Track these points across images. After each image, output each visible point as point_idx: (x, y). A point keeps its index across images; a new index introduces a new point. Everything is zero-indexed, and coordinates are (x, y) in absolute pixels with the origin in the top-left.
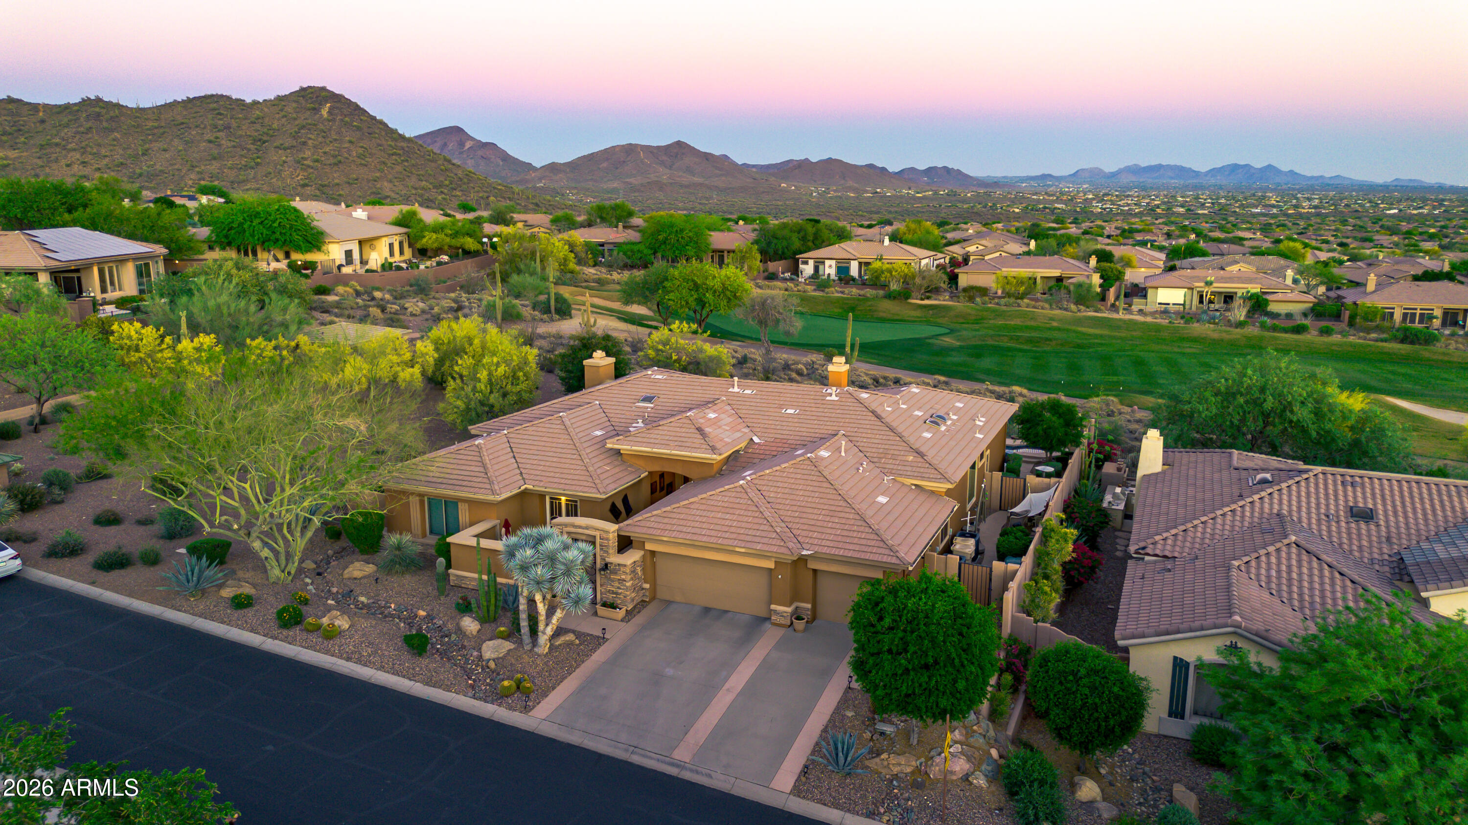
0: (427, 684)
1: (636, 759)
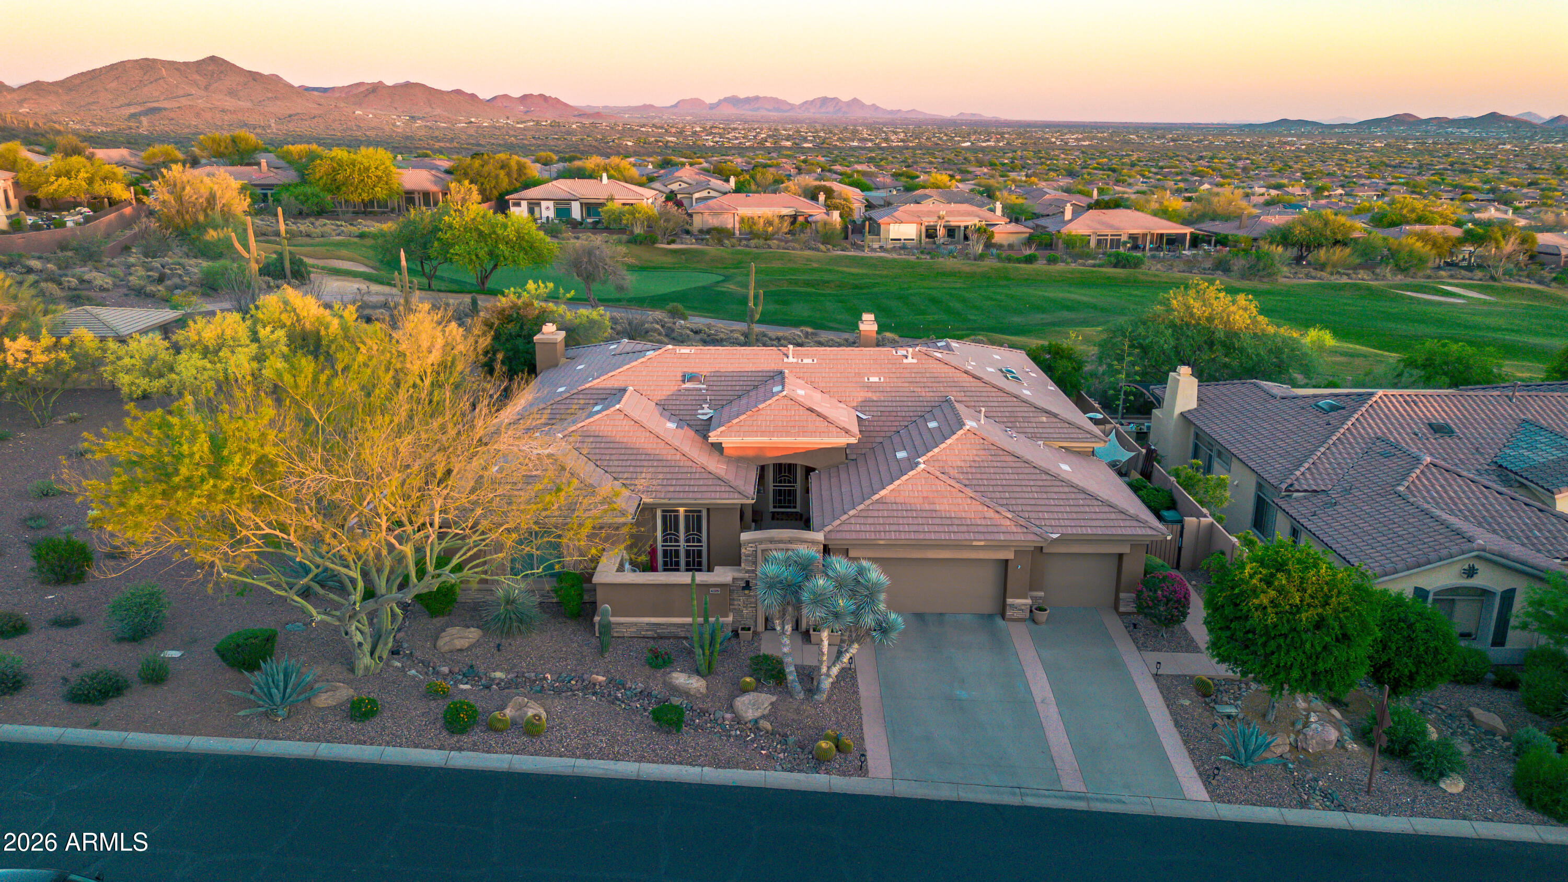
0: (718, 766)
1: (1031, 801)
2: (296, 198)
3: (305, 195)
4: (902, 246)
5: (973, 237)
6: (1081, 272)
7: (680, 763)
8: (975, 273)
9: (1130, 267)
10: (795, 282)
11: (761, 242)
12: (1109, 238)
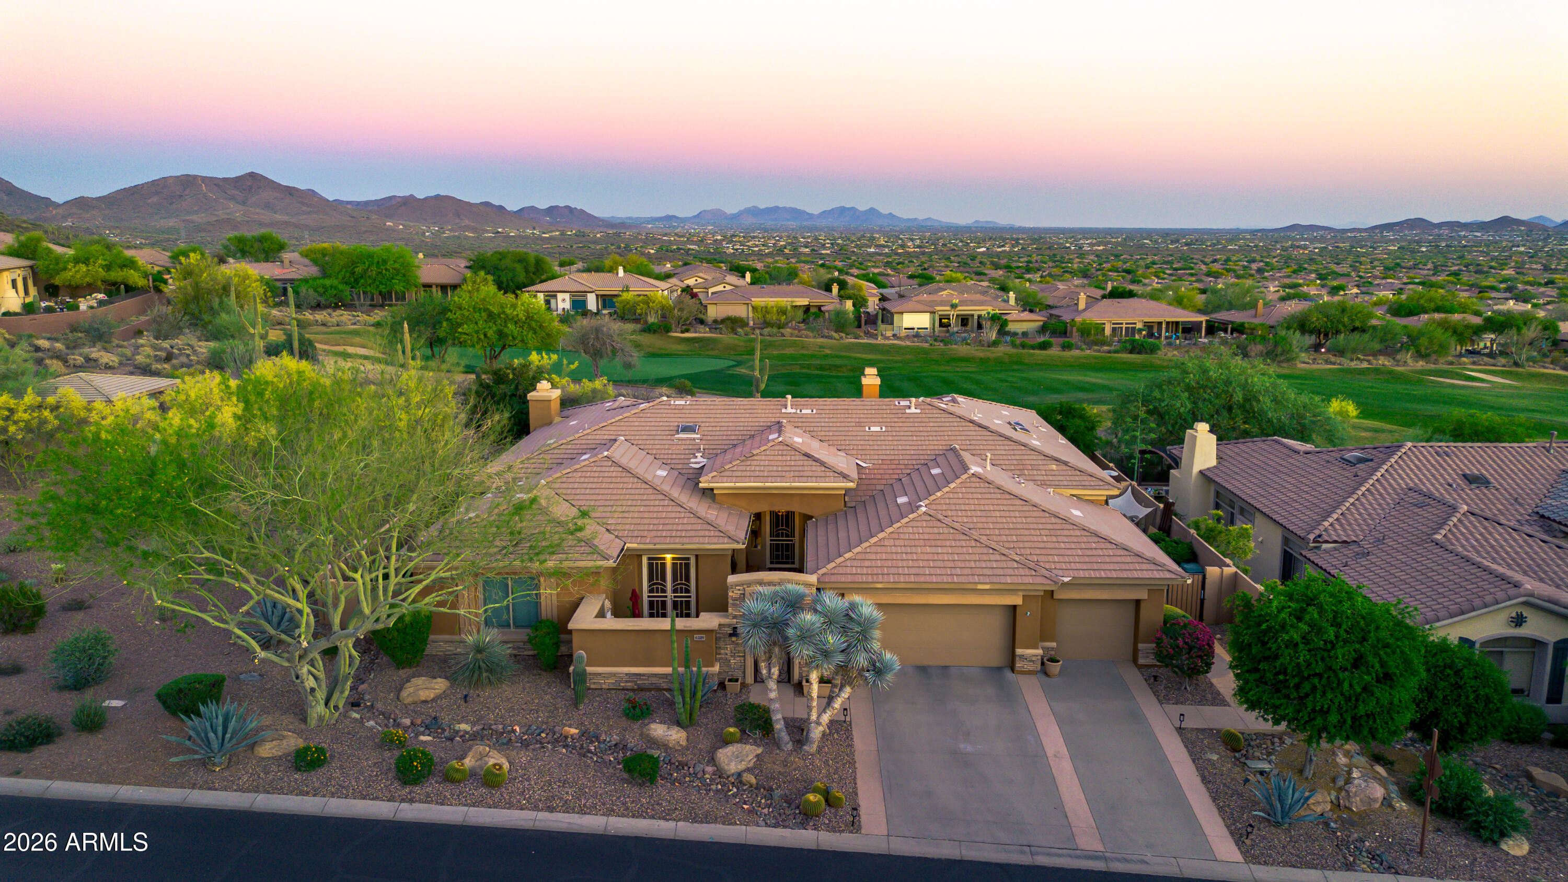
0: (694, 821)
1: (1042, 860)
2: (315, 290)
3: (324, 287)
4: (915, 334)
5: (986, 324)
6: (1096, 358)
7: (653, 817)
8: (988, 358)
9: (1146, 353)
10: (809, 367)
11: (775, 330)
12: (1124, 326)
